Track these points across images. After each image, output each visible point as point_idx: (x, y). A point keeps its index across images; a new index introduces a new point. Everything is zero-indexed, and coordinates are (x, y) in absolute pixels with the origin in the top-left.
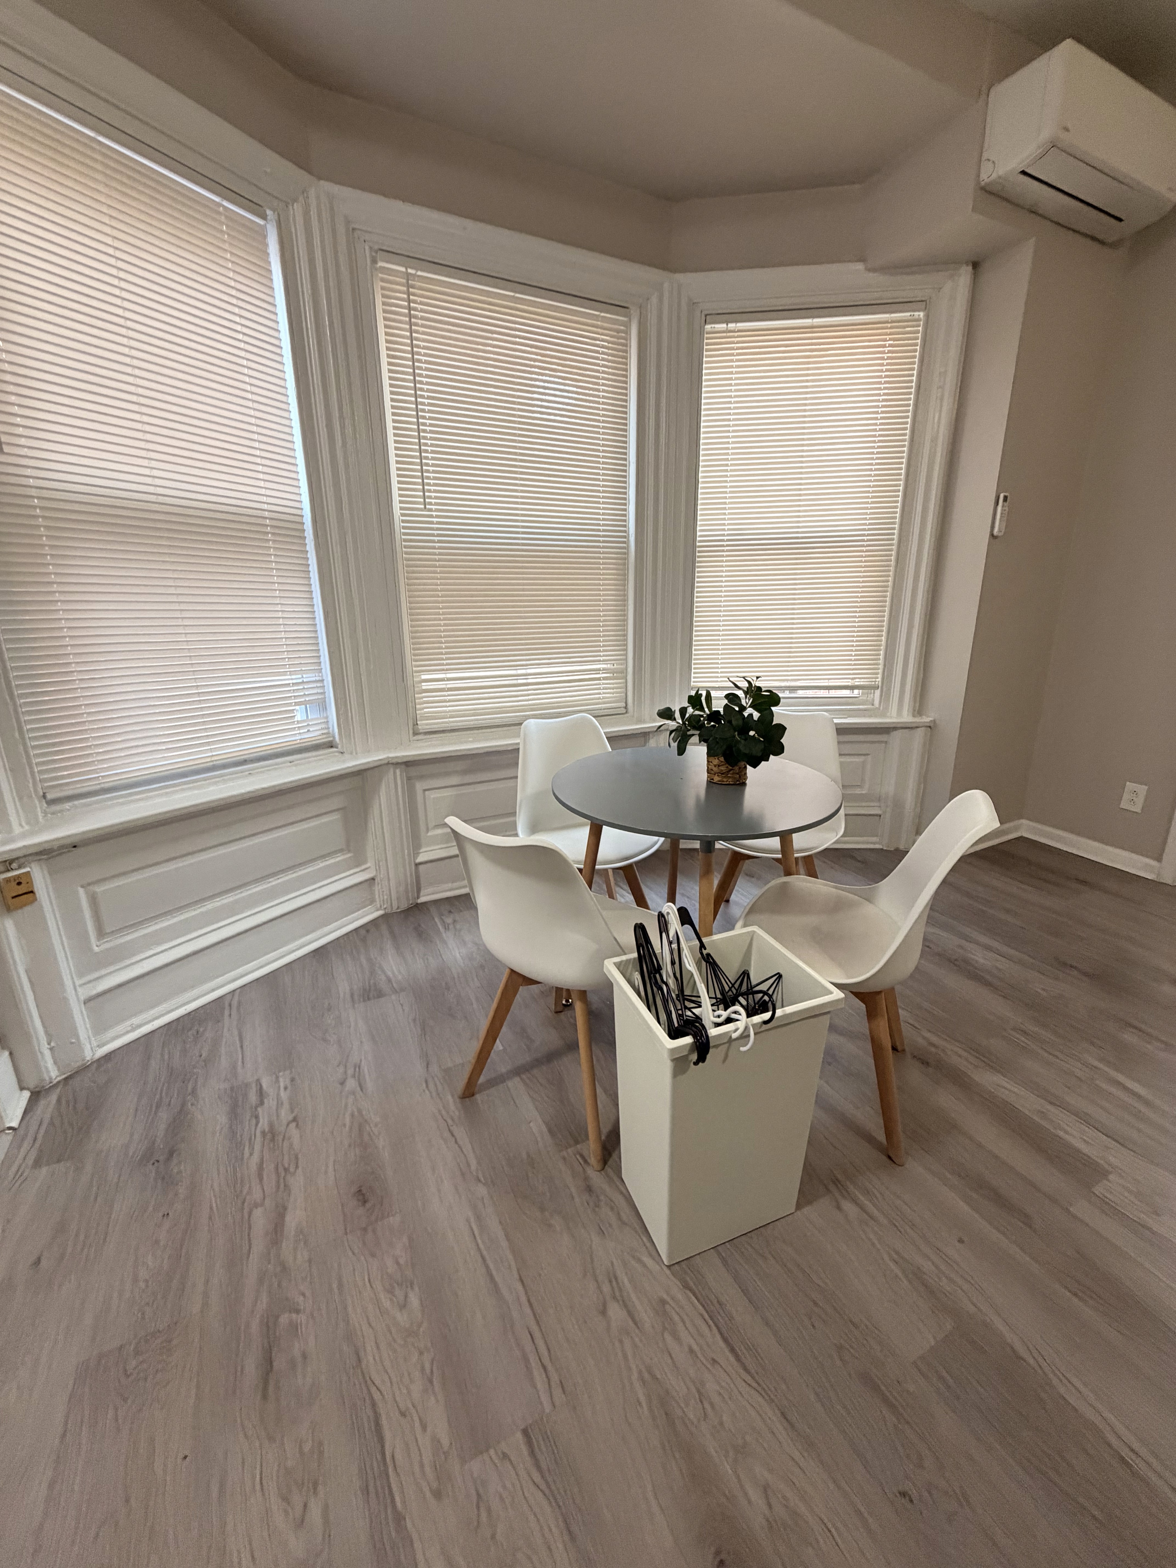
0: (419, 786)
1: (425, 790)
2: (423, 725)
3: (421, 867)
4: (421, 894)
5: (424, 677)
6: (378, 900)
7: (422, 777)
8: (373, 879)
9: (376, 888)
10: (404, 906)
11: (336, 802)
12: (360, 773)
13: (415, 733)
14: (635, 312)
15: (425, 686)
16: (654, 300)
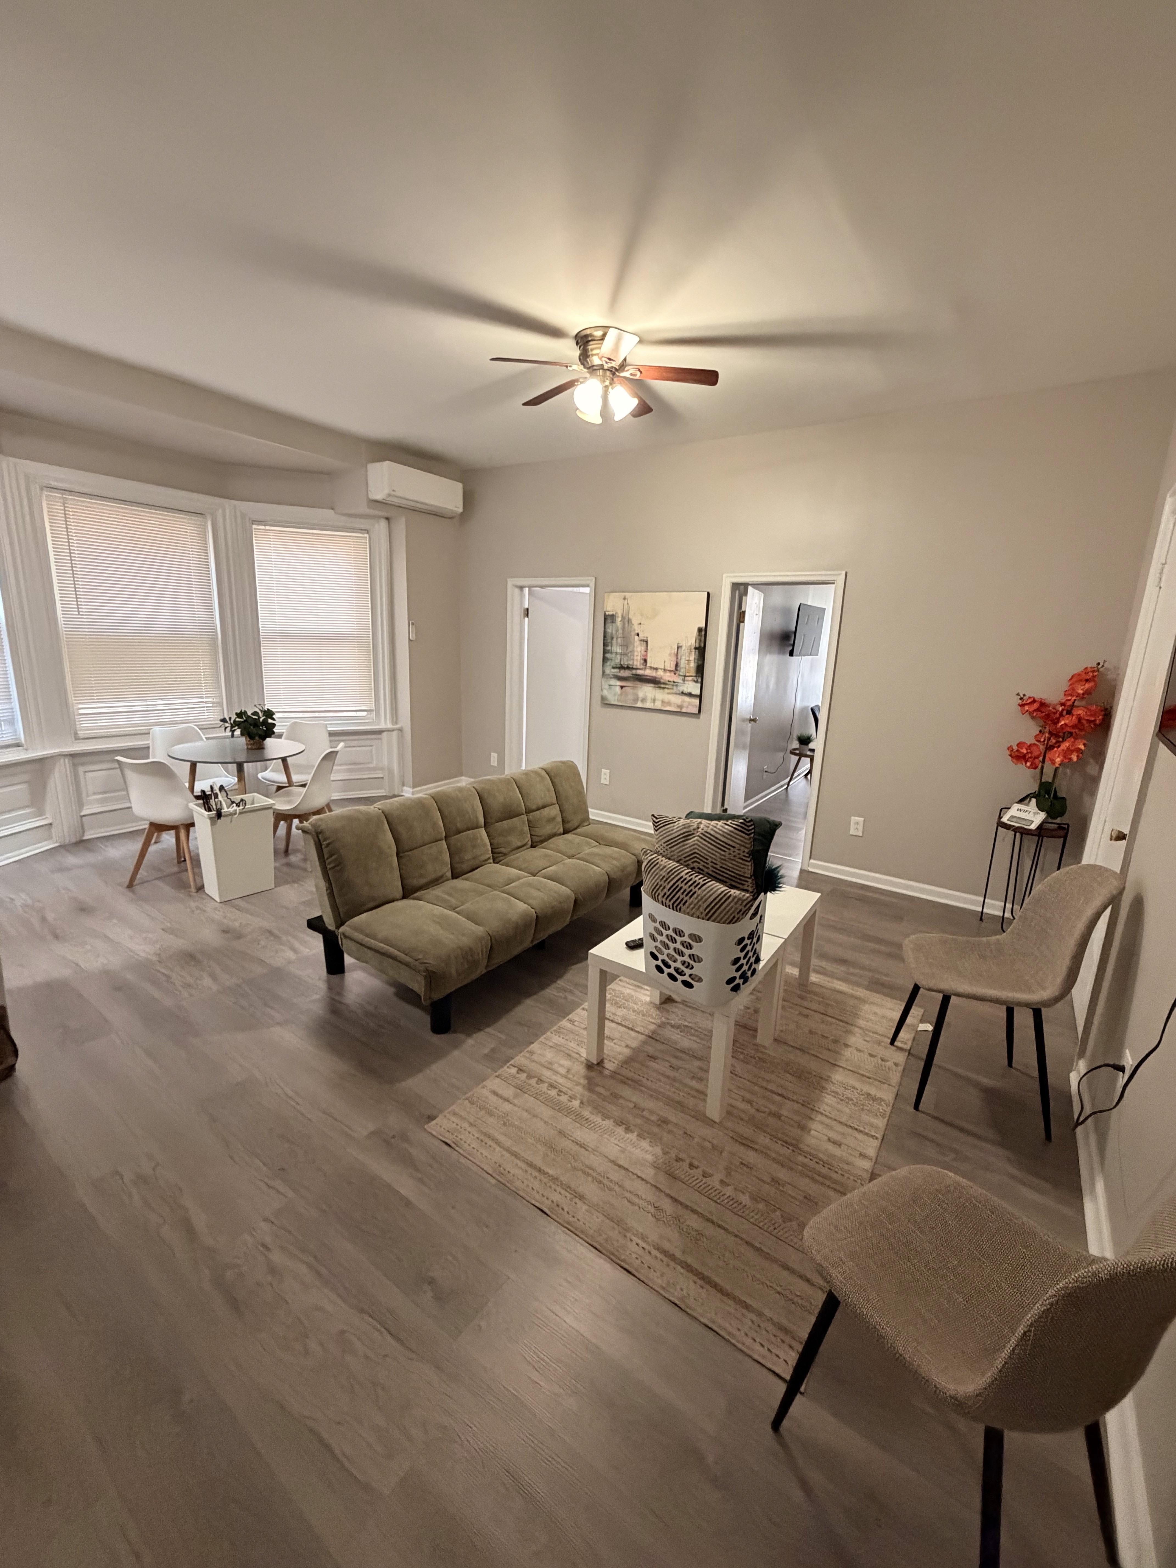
0: (81, 770)
1: (86, 772)
2: (81, 734)
3: (84, 818)
4: (85, 834)
5: (80, 706)
6: (54, 837)
7: (83, 764)
8: (51, 824)
9: (53, 830)
10: (74, 840)
11: (26, 777)
12: (41, 760)
13: (76, 739)
14: (208, 516)
15: (81, 711)
16: (220, 511)
